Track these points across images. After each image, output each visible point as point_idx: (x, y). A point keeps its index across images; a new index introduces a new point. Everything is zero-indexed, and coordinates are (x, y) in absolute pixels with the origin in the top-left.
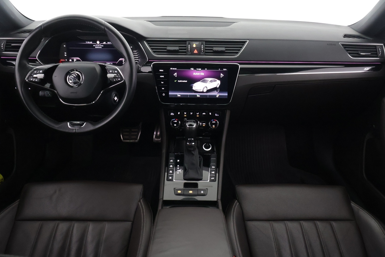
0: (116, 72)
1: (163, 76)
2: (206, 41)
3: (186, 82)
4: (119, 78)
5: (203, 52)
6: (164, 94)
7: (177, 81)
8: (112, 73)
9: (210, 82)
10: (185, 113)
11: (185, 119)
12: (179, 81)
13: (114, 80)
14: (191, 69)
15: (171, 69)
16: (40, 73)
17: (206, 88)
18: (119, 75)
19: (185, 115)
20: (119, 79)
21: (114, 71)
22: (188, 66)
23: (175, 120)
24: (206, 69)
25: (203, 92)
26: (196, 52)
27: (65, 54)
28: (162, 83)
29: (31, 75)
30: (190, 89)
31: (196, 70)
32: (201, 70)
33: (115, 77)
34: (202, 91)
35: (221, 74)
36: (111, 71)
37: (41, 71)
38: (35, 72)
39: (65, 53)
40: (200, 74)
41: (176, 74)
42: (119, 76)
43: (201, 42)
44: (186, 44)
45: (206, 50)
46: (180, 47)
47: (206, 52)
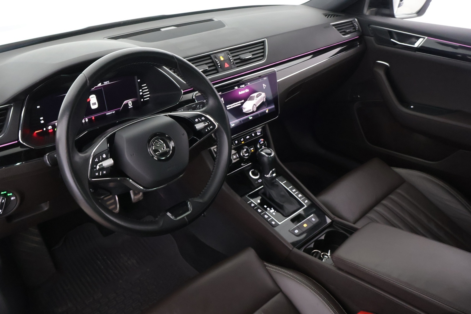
0: (203, 118)
2: (230, 50)
4: (209, 126)
5: (233, 64)
8: (199, 122)
9: (257, 98)
13: (206, 130)
14: (235, 88)
16: (104, 159)
17: (255, 106)
18: (208, 121)
20: (211, 127)
22: (231, 86)
25: (253, 112)
26: (227, 65)
27: (42, 120)
29: (93, 168)
30: (241, 113)
31: (240, 87)
32: (244, 86)
33: (206, 127)
35: (264, 85)
36: (196, 120)
37: (104, 156)
38: (96, 160)
39: (42, 118)
40: (245, 91)
41: (222, 99)
42: (209, 123)
43: (225, 52)
44: (211, 58)
45: (235, 60)
46: (206, 64)
47: (237, 63)
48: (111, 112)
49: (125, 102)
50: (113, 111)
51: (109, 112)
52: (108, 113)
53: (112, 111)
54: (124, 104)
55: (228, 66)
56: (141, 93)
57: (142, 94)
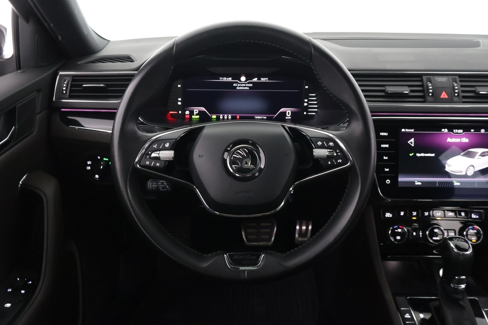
0: (331, 144)
1: (387, 146)
2: (460, 76)
3: (432, 156)
4: (337, 157)
5: (458, 96)
6: (388, 181)
7: (415, 155)
8: (322, 147)
9: (480, 157)
10: (413, 213)
11: (414, 225)
12: (418, 155)
13: (329, 163)
14: (443, 130)
15: (403, 130)
16: (165, 149)
17: (472, 168)
18: (338, 151)
19: (414, 216)
20: (340, 161)
21: (327, 144)
22: (438, 126)
23: (397, 229)
24: (472, 130)
25: (466, 176)
26: (444, 95)
27: (179, 101)
28: (385, 158)
29: (146, 154)
30: (441, 171)
31: (453, 132)
32: (462, 132)
33: (329, 158)
34: (464, 173)
36: (320, 143)
37: (167, 145)
38: (154, 146)
39: (180, 99)
40: (461, 140)
41: (412, 140)
42: (339, 154)
43: (450, 77)
44: (422, 81)
45: (463, 91)
46: (409, 86)
47: (464, 97)
48: (261, 116)
49: (282, 110)
50: (265, 116)
51: (259, 116)
52: (257, 116)
53: (263, 116)
54: (280, 112)
55: (446, 97)
56: (306, 104)
57: (307, 106)
